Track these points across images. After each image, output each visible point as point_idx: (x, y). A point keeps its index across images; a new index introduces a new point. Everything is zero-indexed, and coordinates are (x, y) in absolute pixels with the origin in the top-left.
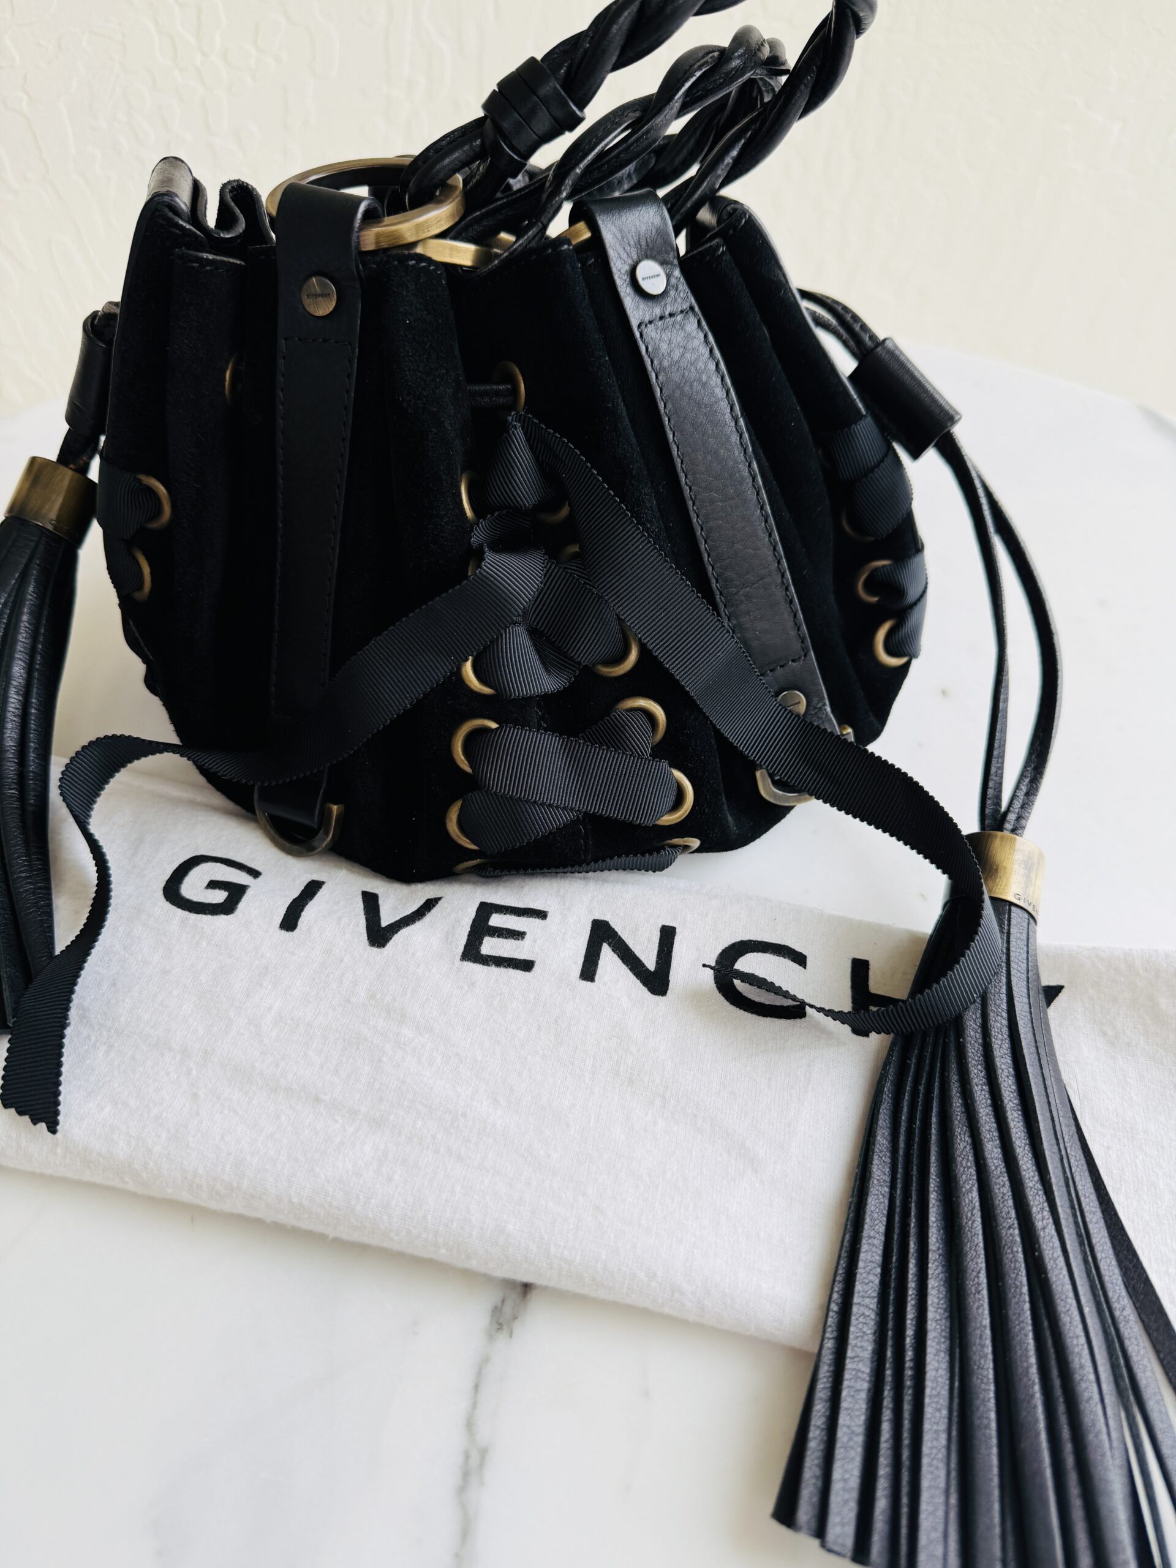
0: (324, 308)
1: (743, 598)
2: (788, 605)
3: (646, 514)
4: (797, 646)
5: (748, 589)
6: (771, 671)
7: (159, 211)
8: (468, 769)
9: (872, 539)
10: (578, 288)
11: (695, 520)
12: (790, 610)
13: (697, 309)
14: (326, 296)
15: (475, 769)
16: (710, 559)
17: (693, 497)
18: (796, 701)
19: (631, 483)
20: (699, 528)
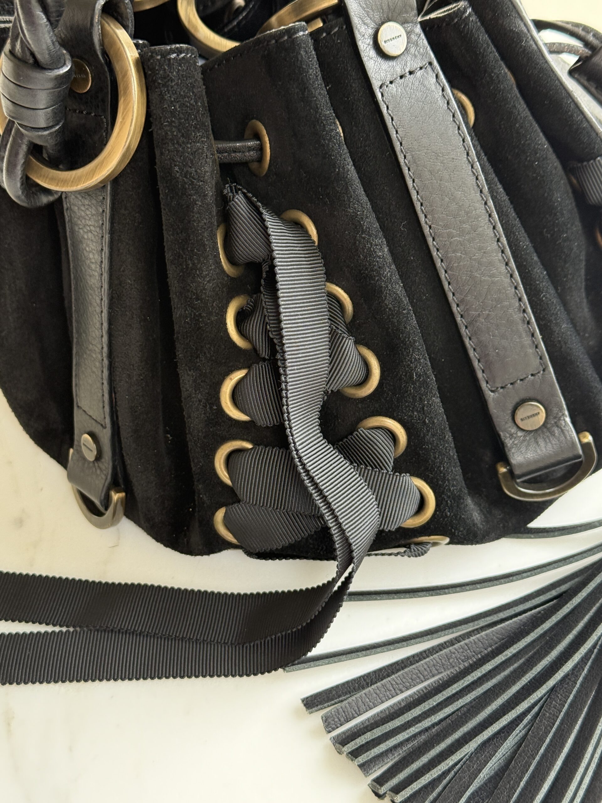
1: (483, 320)
2: (526, 326)
3: (378, 261)
4: (535, 361)
5: (487, 312)
8: (228, 481)
10: (311, 71)
11: (435, 253)
12: (527, 329)
13: (435, 63)
16: (450, 287)
17: (433, 235)
18: (536, 412)
19: (361, 237)
20: (439, 260)
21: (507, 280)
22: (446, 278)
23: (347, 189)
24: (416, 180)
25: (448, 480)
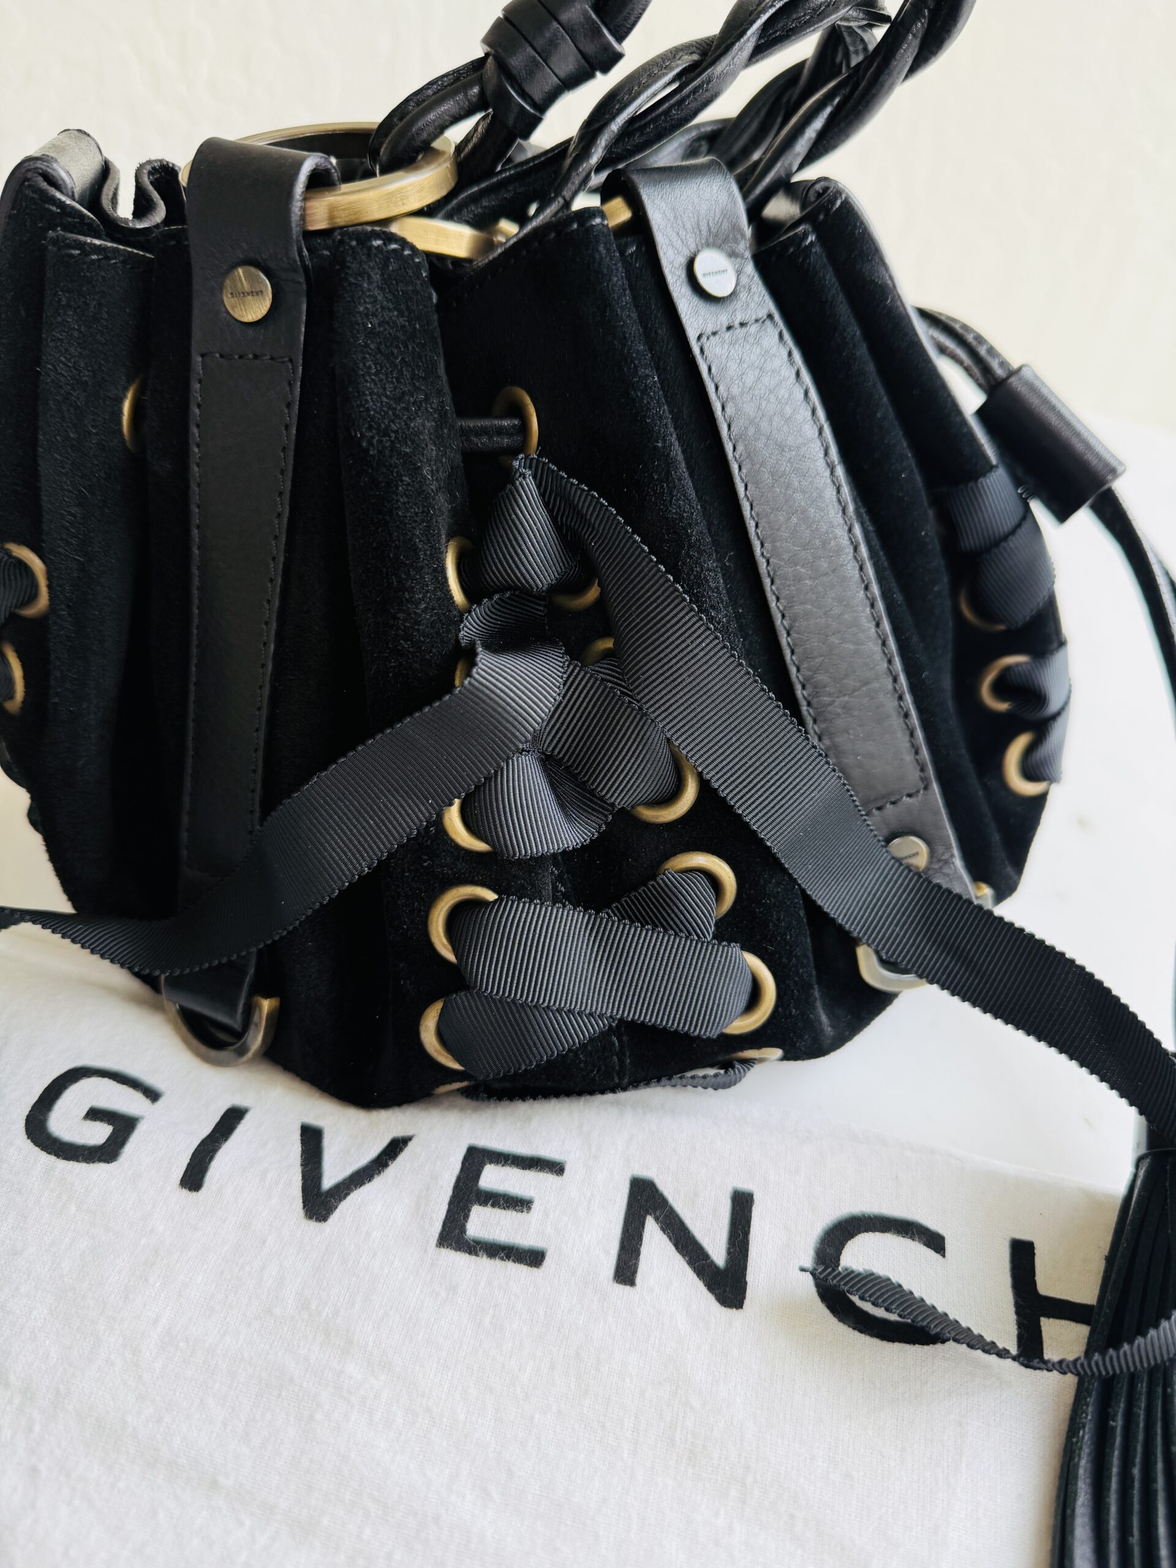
0: (255, 310)
1: (840, 711)
2: (902, 720)
3: (710, 597)
4: (914, 775)
5: (846, 698)
6: (879, 809)
7: (29, 180)
8: (451, 957)
9: (1001, 627)
10: (615, 279)
11: (774, 605)
12: (904, 726)
13: (777, 317)
14: (257, 293)
15: (462, 955)
16: (794, 658)
17: (771, 573)
18: (914, 851)
19: (688, 554)
20: (779, 616)
21: (877, 648)
22: (789, 644)
23: (668, 473)
24: (749, 486)
25: (796, 956)
